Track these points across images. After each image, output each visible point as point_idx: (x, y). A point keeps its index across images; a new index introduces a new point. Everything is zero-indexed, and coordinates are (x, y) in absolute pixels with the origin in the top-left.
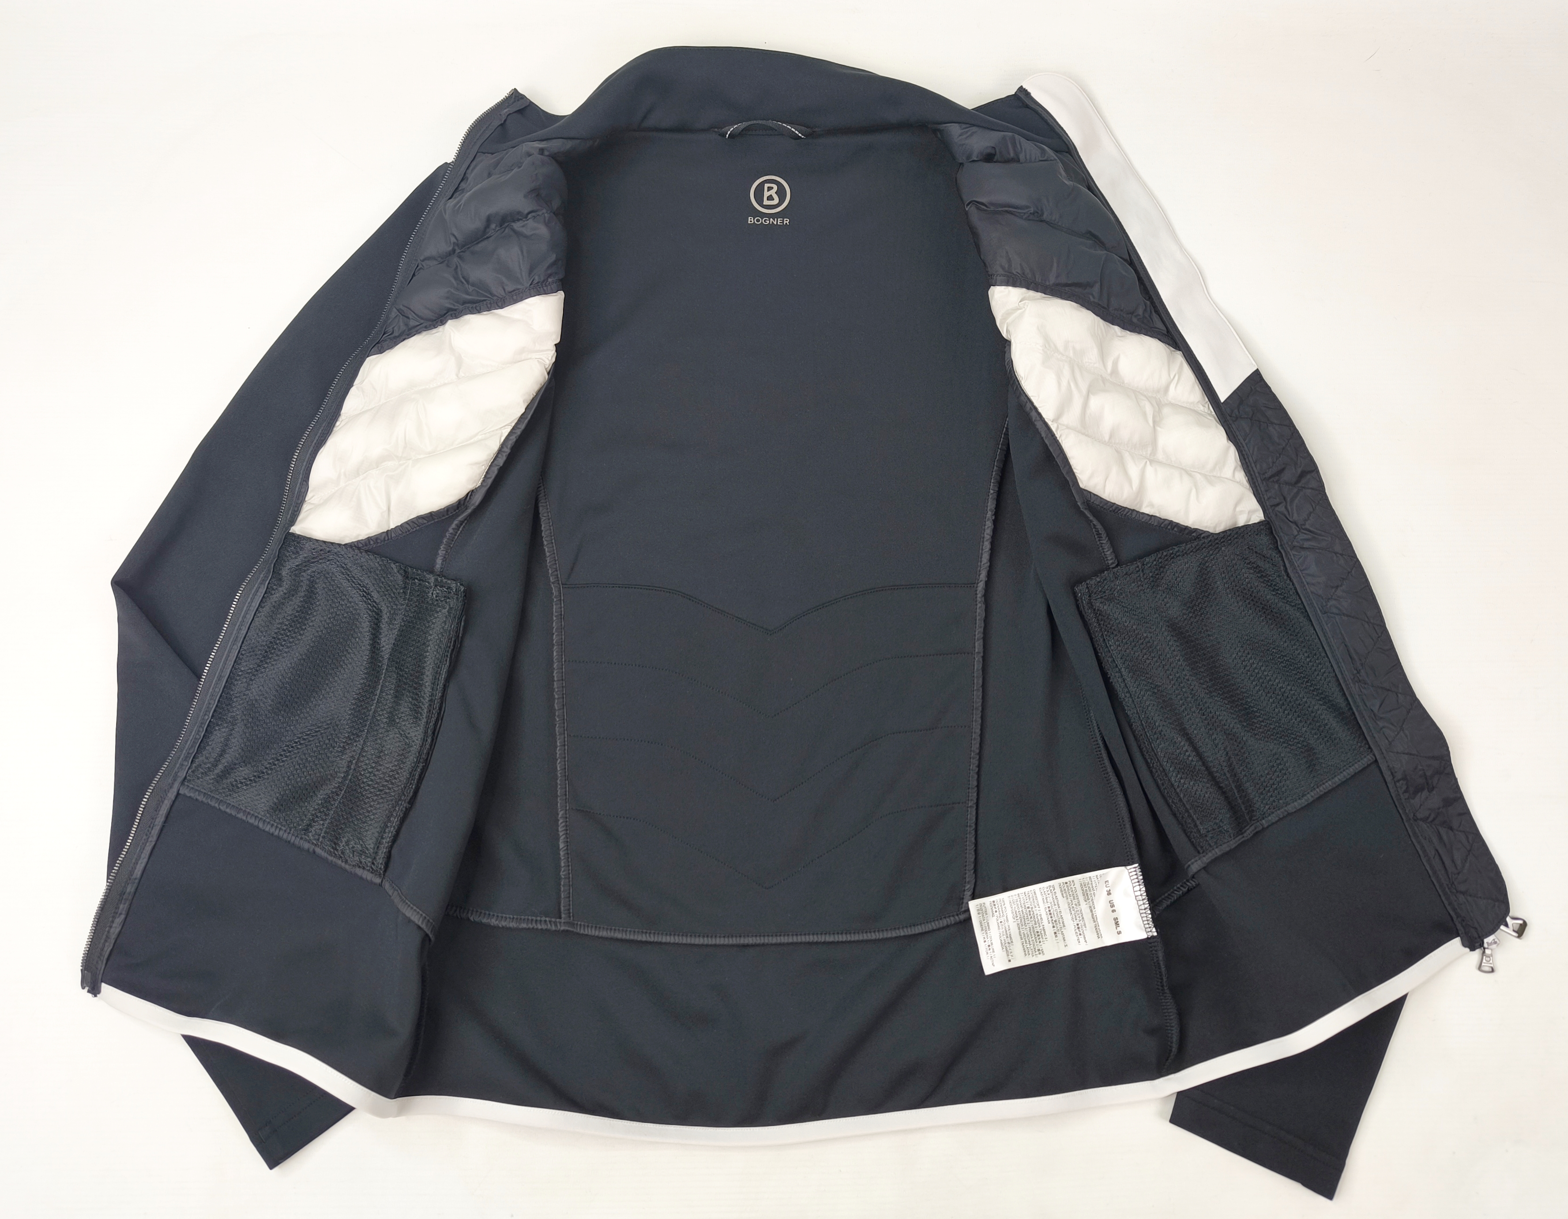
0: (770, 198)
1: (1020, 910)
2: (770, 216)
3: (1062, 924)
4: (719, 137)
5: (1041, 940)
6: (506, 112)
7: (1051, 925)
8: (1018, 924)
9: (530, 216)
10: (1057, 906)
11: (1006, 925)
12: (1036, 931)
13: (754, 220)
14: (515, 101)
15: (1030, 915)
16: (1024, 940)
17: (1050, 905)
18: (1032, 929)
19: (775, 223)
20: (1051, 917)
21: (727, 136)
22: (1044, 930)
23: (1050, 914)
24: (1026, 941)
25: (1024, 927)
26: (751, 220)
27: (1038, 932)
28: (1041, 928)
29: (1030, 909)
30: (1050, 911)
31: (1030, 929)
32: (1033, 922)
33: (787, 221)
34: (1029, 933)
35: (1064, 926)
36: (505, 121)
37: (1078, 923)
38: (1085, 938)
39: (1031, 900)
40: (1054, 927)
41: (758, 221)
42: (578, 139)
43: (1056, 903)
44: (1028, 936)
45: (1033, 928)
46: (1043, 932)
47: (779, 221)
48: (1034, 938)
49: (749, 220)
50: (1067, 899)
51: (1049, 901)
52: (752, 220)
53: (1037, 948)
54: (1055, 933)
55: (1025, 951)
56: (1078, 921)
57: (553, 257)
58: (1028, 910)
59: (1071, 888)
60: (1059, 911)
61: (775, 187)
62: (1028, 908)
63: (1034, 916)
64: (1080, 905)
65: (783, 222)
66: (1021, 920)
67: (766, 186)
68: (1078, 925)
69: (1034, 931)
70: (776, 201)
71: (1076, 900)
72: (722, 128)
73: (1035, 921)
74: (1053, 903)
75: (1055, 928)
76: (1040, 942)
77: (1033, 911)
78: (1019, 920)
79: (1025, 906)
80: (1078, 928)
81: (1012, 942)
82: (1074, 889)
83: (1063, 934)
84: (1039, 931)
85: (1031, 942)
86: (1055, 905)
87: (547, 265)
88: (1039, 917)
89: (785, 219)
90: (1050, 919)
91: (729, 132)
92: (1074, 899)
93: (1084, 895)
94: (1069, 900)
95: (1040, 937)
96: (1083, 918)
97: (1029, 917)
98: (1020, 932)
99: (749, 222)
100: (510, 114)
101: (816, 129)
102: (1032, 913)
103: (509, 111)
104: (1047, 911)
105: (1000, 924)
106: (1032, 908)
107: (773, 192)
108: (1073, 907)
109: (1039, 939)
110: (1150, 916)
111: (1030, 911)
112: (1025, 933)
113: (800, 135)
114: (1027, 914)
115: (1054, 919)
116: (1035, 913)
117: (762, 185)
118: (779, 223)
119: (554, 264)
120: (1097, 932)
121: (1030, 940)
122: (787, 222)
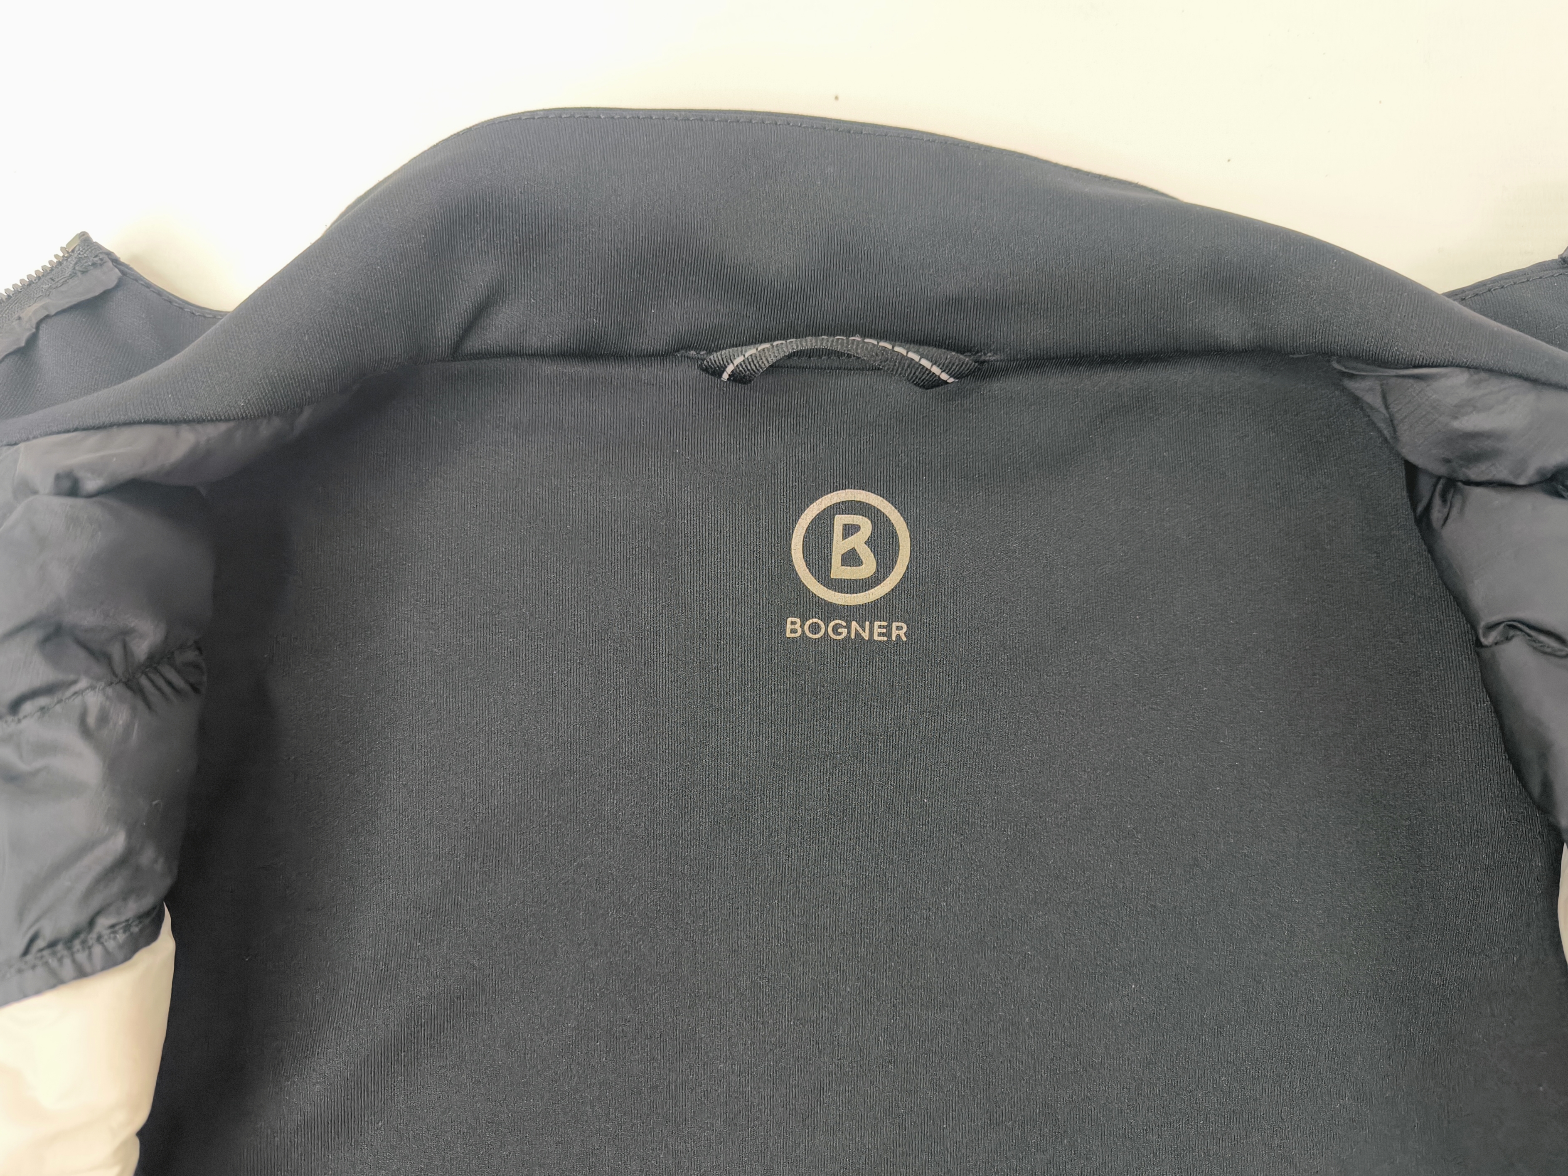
0: (851, 558)
2: (848, 613)
4: (703, 374)
6: (35, 312)
9: (28, 707)
13: (802, 626)
14: (73, 275)
19: (866, 636)
21: (725, 376)
26: (793, 627)
33: (900, 631)
36: (33, 340)
41: (815, 628)
42: (219, 420)
47: (877, 630)
49: (789, 627)
52: (797, 626)
57: (118, 842)
61: (866, 526)
65: (888, 634)
67: (840, 520)
70: (868, 567)
72: (710, 352)
87: (97, 869)
89: (895, 625)
91: (730, 368)
99: (788, 635)
100: (47, 317)
101: (989, 357)
103: (45, 307)
107: (859, 542)
113: (936, 370)
117: (825, 518)
118: (876, 637)
119: (123, 861)
122: (902, 633)
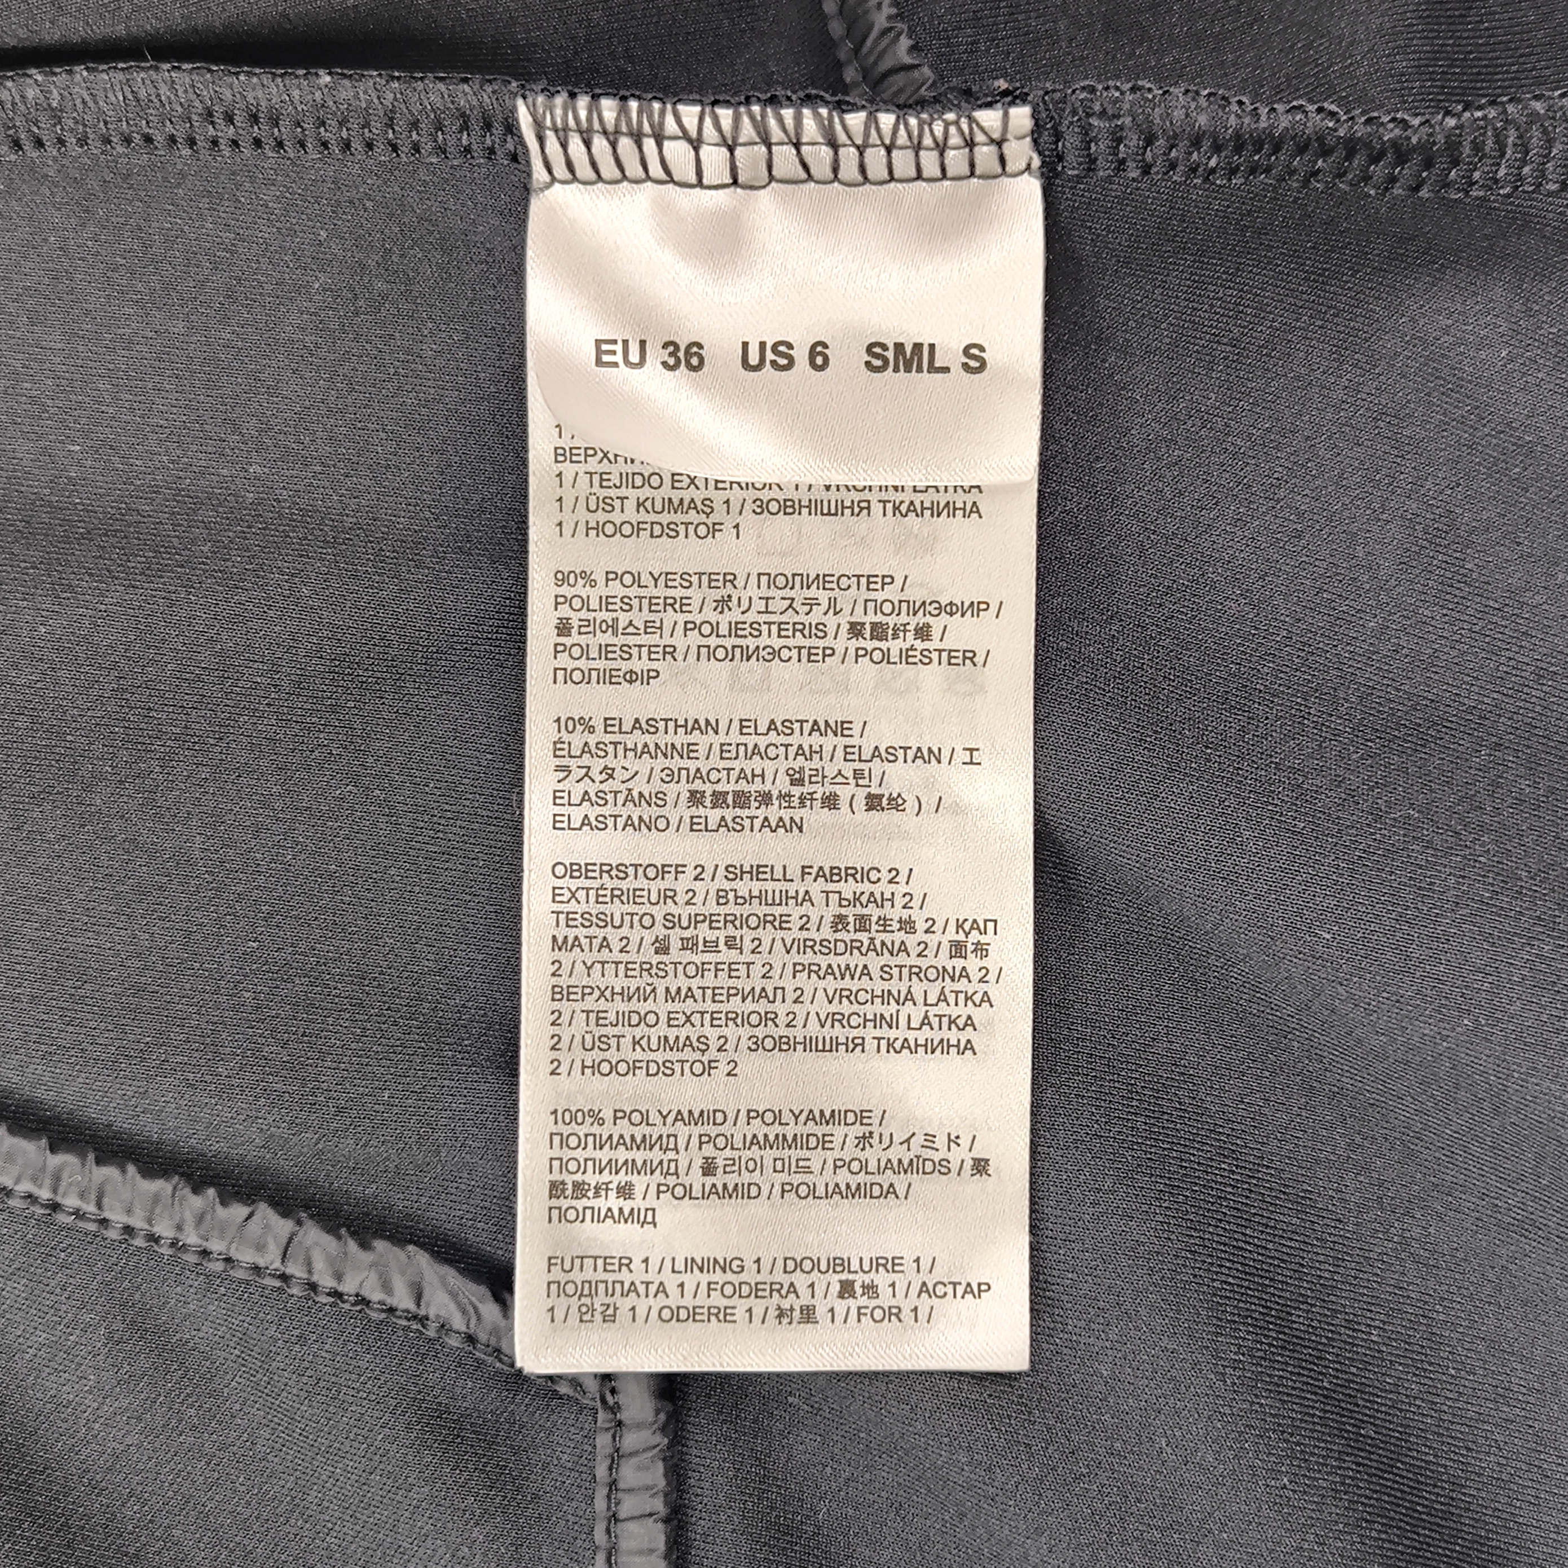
1: (663, 1008)
3: (829, 742)
5: (896, 913)
7: (815, 816)
8: (757, 1045)
10: (702, 741)
11: (740, 1131)
12: (826, 932)
15: (711, 946)
16: (870, 1033)
17: (684, 788)
18: (809, 957)
20: (766, 799)
22: (835, 874)
23: (741, 799)
24: (879, 1020)
25: (781, 1009)
27: (839, 922)
28: (816, 888)
29: (675, 936)
30: (719, 799)
31: (810, 969)
32: (767, 935)
34: (831, 984)
35: (842, 728)
37: (844, 620)
38: (951, 609)
39: (617, 909)
40: (831, 802)
43: (681, 739)
44: (851, 996)
45: (806, 945)
46: (848, 888)
48: (875, 963)
50: (669, 651)
51: (657, 785)
53: (943, 960)
54: (873, 803)
55: (945, 1046)
56: (831, 621)
58: (675, 954)
59: (606, 602)
60: (735, 737)
62: (662, 948)
63: (730, 920)
64: (730, 578)
66: (733, 1018)
68: (856, 630)
69: (827, 948)
71: (695, 595)
73: (764, 921)
74: (676, 763)
75: (844, 793)
76: (907, 925)
77: (695, 920)
78: (731, 1031)
79: (646, 968)
80: (879, 632)
81: (862, 1117)
82: (616, 589)
83: (890, 756)
84: (834, 909)
85: (894, 985)
86: (690, 752)
88: (743, 887)
90: (774, 812)
92: (681, 605)
93: (671, 531)
94: (679, 641)
95: (874, 912)
96: (822, 580)
97: (727, 955)
98: (810, 1045)
102: (704, 931)
104: (715, 816)
105: (719, 1180)
106: (671, 921)
108: (735, 630)
109: (884, 923)
110: (887, 120)
111: (689, 945)
112: (826, 1009)
114: (701, 970)
115: (783, 784)
116: (712, 907)
120: (936, 511)
121: (879, 986)
